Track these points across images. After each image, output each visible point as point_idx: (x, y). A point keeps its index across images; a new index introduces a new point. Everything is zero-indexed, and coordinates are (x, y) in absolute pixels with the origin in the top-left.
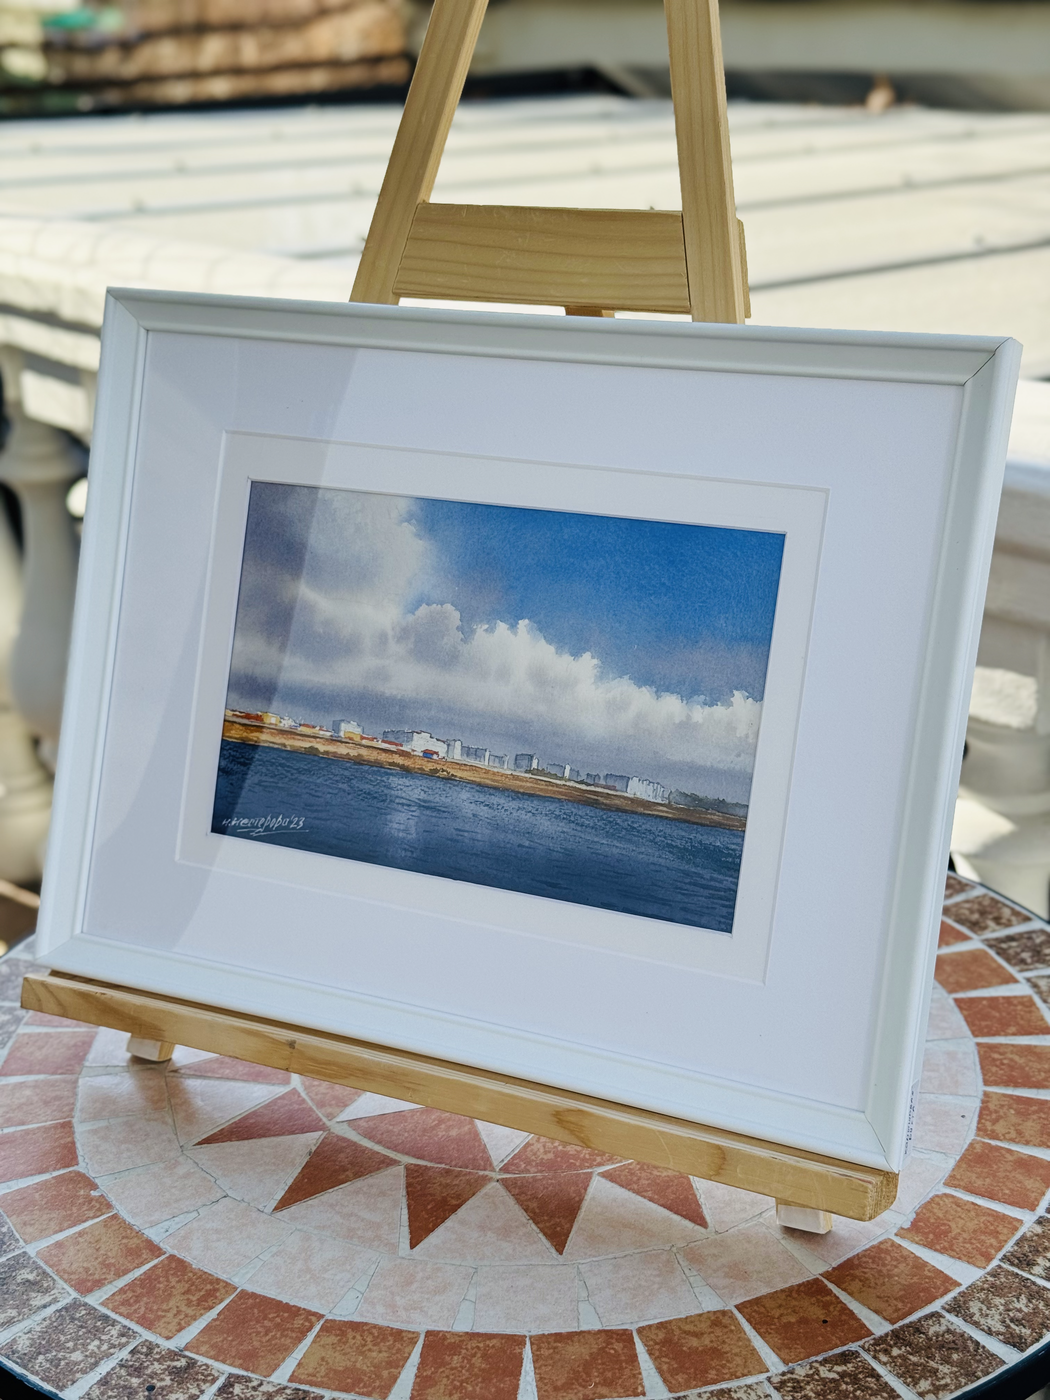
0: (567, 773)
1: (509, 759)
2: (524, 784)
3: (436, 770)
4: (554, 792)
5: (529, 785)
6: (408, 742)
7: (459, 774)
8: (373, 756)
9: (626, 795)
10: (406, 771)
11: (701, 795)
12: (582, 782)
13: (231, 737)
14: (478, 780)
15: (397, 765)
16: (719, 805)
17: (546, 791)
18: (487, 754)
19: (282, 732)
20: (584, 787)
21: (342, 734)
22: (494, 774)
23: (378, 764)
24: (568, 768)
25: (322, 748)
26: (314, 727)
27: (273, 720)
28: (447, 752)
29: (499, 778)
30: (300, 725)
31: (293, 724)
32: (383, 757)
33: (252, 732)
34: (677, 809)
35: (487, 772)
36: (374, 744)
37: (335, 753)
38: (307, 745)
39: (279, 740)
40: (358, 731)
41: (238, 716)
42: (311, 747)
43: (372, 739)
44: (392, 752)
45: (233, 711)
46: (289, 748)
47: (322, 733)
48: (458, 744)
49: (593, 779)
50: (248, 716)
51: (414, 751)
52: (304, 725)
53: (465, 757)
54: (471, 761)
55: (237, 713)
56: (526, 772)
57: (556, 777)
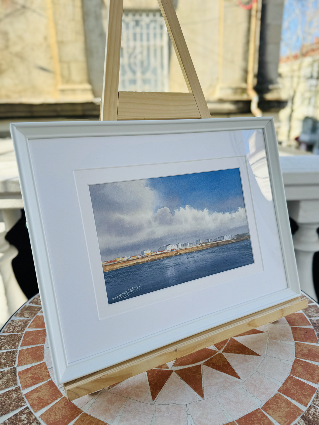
0: (209, 241)
1: (195, 243)
2: (200, 248)
3: (176, 254)
4: (207, 247)
5: (201, 247)
6: (166, 249)
7: (182, 252)
8: (156, 257)
9: (224, 241)
10: (168, 257)
11: (239, 234)
12: (213, 242)
13: (106, 271)
14: (188, 252)
15: (165, 257)
16: (243, 235)
17: (206, 247)
18: (188, 244)
19: (125, 262)
20: (214, 243)
21: (145, 255)
22: (192, 248)
23: (159, 259)
24: (209, 239)
25: (140, 261)
26: (135, 256)
27: (120, 259)
28: (178, 247)
29: (193, 249)
30: (131, 257)
31: (128, 258)
32: (160, 256)
33: (113, 266)
34: (235, 239)
35: (190, 249)
36: (156, 253)
37: (144, 261)
38: (135, 262)
39: (124, 265)
40: (150, 252)
41: (107, 263)
42: (137, 262)
43: (155, 253)
44: (162, 254)
45: (104, 262)
46: (129, 266)
47: (139, 257)
48: (180, 244)
49: (216, 240)
50: (111, 262)
51: (168, 251)
52: (132, 257)
53: (183, 247)
54: (185, 247)
55: (107, 262)
56: (199, 244)
57: (207, 243)
